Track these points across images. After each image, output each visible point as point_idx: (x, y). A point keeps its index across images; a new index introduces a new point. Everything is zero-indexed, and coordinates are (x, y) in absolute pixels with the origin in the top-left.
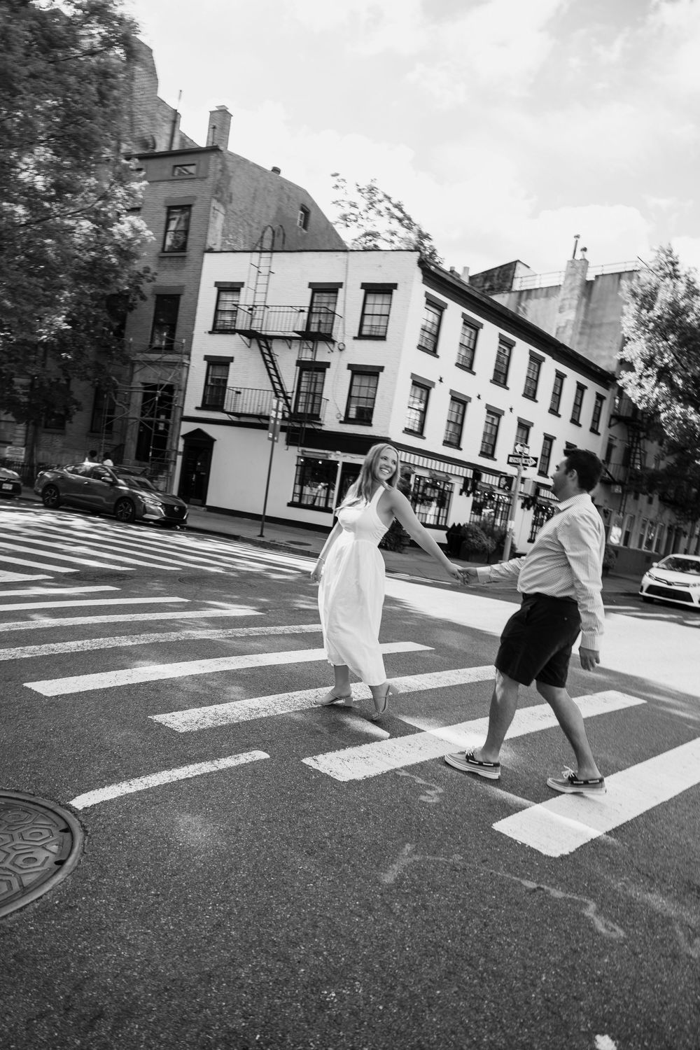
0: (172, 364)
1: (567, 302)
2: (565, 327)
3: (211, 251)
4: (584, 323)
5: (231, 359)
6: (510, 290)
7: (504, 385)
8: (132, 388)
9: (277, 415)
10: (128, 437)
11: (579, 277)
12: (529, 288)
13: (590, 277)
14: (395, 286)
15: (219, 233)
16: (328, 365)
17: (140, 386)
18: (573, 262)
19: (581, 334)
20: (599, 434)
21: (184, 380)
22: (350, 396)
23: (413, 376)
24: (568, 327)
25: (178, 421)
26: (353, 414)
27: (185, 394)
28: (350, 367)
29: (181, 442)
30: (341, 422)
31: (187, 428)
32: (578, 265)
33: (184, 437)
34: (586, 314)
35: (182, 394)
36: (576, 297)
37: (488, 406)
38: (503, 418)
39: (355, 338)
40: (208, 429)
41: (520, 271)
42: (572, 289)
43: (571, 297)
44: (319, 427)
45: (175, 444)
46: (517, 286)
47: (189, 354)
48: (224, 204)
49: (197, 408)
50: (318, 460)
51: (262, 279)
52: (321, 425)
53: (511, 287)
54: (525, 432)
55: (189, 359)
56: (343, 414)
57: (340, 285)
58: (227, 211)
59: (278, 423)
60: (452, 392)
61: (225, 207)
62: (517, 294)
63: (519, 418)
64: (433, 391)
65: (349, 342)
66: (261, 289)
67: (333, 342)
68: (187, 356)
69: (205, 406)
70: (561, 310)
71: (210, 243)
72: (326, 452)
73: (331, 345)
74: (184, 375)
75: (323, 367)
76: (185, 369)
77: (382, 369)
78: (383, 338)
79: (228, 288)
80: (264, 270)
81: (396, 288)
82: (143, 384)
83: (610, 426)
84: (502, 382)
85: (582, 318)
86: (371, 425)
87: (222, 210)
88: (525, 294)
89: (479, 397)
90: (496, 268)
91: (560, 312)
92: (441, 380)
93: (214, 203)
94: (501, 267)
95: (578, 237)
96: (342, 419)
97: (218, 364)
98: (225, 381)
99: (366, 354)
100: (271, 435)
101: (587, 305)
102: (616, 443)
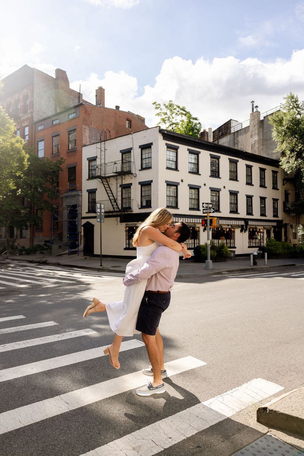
0: (74, 196)
1: (253, 132)
2: (255, 143)
3: (85, 146)
4: (263, 140)
5: (96, 189)
6: (230, 133)
7: (218, 177)
8: (63, 208)
9: (101, 210)
10: (64, 229)
11: (256, 120)
12: (237, 130)
13: (262, 118)
14: (152, 144)
15: (88, 138)
16: (131, 184)
17: (66, 207)
18: (252, 114)
19: (263, 145)
20: (278, 190)
21: (80, 202)
22: (141, 196)
23: (166, 181)
24: (256, 143)
25: (80, 219)
26: (144, 204)
27: (82, 207)
28: (140, 183)
29: (82, 228)
30: (139, 208)
31: (84, 221)
32: (255, 114)
33: (83, 226)
34: (263, 136)
35: (80, 208)
36: (257, 129)
37: (210, 188)
38: (221, 192)
39: (140, 170)
40: (92, 221)
41: (233, 124)
42: (255, 126)
43: (255, 130)
44: (131, 212)
45: (80, 230)
46: (232, 131)
47: (81, 190)
48: (88, 126)
49: (86, 213)
50: (134, 227)
51: (103, 153)
52: (132, 211)
53: (230, 132)
54: (235, 196)
55: (82, 193)
56: (140, 205)
57: (131, 149)
58: (90, 128)
59: (102, 214)
60: (189, 185)
61: (89, 127)
62: (233, 134)
63: (229, 191)
64: (179, 187)
65: (138, 172)
66: (103, 157)
67: (132, 174)
68: (80, 191)
69: (89, 212)
70: (252, 136)
71: (84, 142)
72: (135, 223)
73: (131, 176)
74: (80, 199)
75: (129, 186)
76: (80, 197)
77: (152, 181)
78: (150, 168)
79: (92, 160)
80: (103, 149)
81: (152, 145)
82: (66, 206)
83: (284, 185)
84: (217, 175)
85: (261, 138)
86: (151, 207)
87: (87, 128)
88: (236, 133)
89: (205, 185)
90: (223, 125)
91: (251, 138)
92: (182, 181)
93: (84, 126)
94: (225, 124)
95: (253, 102)
96: (140, 207)
97: (92, 192)
98: (95, 199)
99: (144, 176)
100: (99, 220)
101: (263, 131)
102: (289, 192)
